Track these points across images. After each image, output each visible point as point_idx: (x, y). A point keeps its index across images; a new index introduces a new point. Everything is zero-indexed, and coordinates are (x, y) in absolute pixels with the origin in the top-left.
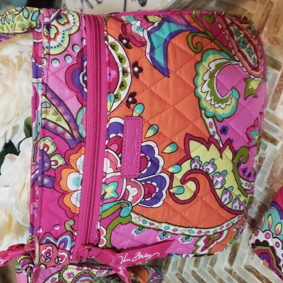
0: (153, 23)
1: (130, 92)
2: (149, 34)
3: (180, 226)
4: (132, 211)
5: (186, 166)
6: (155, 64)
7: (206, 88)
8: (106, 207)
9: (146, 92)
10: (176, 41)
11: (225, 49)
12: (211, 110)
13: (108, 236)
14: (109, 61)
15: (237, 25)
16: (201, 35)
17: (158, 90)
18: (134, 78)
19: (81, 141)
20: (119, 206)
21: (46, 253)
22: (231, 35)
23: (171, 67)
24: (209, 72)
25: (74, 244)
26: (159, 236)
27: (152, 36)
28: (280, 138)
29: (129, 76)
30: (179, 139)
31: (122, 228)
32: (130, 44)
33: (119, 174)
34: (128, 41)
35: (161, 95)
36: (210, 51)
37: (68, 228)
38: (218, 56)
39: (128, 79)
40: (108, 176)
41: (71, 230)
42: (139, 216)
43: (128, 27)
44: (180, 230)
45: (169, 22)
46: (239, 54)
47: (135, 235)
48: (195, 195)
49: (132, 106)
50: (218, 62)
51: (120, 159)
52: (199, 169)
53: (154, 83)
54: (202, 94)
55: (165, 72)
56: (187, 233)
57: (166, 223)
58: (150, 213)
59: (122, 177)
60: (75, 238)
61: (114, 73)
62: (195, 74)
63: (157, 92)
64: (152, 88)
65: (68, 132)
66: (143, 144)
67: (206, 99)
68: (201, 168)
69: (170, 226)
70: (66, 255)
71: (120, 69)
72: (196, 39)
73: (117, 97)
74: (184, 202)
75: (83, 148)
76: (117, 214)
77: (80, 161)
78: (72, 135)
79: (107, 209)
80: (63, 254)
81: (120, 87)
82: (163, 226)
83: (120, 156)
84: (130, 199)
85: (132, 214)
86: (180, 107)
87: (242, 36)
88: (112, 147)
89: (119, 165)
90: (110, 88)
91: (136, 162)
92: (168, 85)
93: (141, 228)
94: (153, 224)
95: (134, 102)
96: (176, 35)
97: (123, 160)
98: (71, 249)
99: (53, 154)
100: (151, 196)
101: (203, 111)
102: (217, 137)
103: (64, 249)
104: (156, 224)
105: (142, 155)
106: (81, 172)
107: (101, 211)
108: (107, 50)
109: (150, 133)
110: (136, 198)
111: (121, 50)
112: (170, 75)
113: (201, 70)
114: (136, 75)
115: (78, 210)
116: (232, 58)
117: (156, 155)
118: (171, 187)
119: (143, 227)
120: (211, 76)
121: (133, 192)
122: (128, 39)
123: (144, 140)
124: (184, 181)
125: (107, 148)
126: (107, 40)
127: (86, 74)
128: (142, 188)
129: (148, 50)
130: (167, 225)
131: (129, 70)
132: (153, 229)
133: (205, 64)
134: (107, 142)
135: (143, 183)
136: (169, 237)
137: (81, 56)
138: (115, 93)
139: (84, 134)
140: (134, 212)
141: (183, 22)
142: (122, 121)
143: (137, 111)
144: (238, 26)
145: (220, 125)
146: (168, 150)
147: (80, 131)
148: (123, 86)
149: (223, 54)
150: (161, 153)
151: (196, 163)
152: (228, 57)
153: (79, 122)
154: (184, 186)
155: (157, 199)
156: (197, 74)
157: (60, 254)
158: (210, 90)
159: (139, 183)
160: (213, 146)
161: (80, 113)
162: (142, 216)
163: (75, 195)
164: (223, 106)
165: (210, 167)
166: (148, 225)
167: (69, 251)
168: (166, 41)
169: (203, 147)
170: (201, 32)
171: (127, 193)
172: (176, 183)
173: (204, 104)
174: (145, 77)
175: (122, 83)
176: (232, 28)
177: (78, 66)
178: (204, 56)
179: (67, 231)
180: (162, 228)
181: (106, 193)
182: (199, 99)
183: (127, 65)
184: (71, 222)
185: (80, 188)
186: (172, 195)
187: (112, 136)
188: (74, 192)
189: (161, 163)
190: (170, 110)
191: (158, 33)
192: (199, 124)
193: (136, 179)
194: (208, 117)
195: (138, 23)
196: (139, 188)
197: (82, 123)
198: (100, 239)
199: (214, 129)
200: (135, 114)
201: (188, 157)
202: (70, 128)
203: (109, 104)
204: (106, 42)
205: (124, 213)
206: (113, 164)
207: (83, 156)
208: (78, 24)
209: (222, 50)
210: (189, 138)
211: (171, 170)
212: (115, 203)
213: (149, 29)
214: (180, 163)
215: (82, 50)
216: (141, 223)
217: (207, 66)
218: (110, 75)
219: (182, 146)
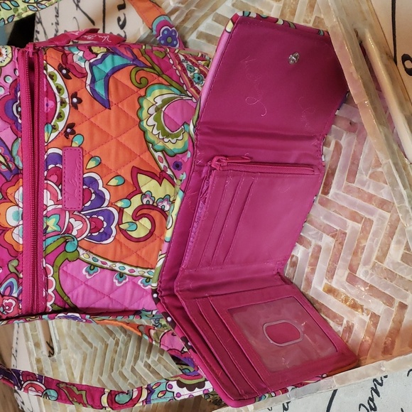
0: (97, 54)
1: (69, 122)
2: (91, 66)
3: (137, 267)
4: (78, 246)
5: (136, 201)
6: (95, 95)
7: (151, 121)
8: (49, 241)
9: (86, 123)
10: (118, 76)
11: (174, 84)
12: (160, 145)
13: (57, 274)
14: (47, 92)
15: (191, 61)
16: (148, 70)
17: (98, 120)
18: (72, 108)
19: (17, 173)
20: (62, 240)
22: (184, 70)
23: (112, 99)
24: (154, 107)
25: (21, 288)
26: (116, 279)
27: (94, 67)
29: (68, 107)
30: (126, 172)
31: (70, 265)
32: (70, 74)
33: (60, 206)
34: (68, 71)
35: (103, 126)
36: (156, 86)
37: (12, 270)
38: (165, 91)
39: (66, 110)
40: (49, 209)
41: (16, 272)
42: (88, 252)
43: (69, 57)
44: (138, 272)
45: (114, 53)
46: (192, 89)
47: (88, 277)
48: (151, 233)
49: (71, 137)
50: (165, 97)
51: (61, 190)
52: (153, 205)
53: (94, 114)
54: (147, 127)
55: (106, 104)
56: (146, 275)
57: (121, 262)
58: (99, 249)
59: (63, 210)
60: (20, 281)
61: (51, 103)
62: (138, 107)
63: (98, 123)
64: (92, 120)
65: (4, 164)
66: (85, 176)
67: (153, 133)
68: (155, 204)
69: (126, 266)
70: (14, 303)
71: (58, 100)
72: (142, 74)
73: (54, 128)
74: (138, 240)
75: (21, 180)
76: (62, 248)
77: (19, 194)
78: (8, 167)
79: (50, 244)
80: (10, 301)
81: (58, 118)
82: (117, 266)
83: (60, 187)
84: (75, 233)
85: (78, 249)
86: (123, 139)
87: (196, 72)
88: (50, 179)
89: (60, 198)
90: (47, 118)
91: (78, 195)
92: (109, 116)
93: (92, 267)
94: (106, 264)
95: (73, 133)
96: (119, 70)
97: (63, 192)
98: (18, 295)
100: (99, 232)
101: (151, 145)
102: (169, 172)
104: (109, 263)
105: (84, 187)
106: (21, 205)
107: (44, 247)
108: (45, 80)
109: (92, 164)
110: (81, 232)
111: (60, 81)
112: (112, 108)
113: (145, 104)
114: (74, 106)
115: (21, 246)
116: (182, 92)
117: (101, 188)
118: (120, 222)
119: (95, 266)
120: (158, 110)
121: (77, 225)
122: (68, 70)
123: (85, 171)
124: (137, 216)
125: (46, 179)
126: (46, 70)
127: (19, 105)
128: (88, 222)
129: (88, 82)
130: (121, 265)
131: (67, 100)
132: (107, 269)
133: (150, 99)
134: (46, 173)
135: (88, 217)
136: (127, 279)
137: (15, 86)
138: (52, 124)
139: (21, 166)
140: (81, 247)
141: (130, 55)
142: (60, 152)
143: (77, 142)
144: (193, 63)
145: (171, 160)
146: (113, 182)
147: (16, 163)
148: (60, 116)
149: (172, 88)
150: (106, 186)
151: (148, 199)
152: (178, 92)
153: (14, 153)
154: (137, 223)
155: (107, 234)
156: (141, 107)
157: (7, 302)
158: (156, 123)
159: (84, 217)
160: (165, 181)
161: (15, 144)
162: (92, 253)
163: (16, 231)
164: (174, 141)
165: (165, 203)
166: (99, 263)
167: (17, 298)
168: (107, 75)
169: (154, 182)
170: (147, 67)
171: (70, 228)
172: (127, 218)
173: (150, 137)
174: (85, 107)
175: (60, 113)
176: (185, 64)
177: (10, 97)
178: (148, 91)
179: (11, 273)
180: (117, 268)
181: (47, 227)
182: (144, 132)
183: (65, 96)
184: (15, 263)
185: (21, 223)
186: (124, 232)
187: (50, 167)
188: (15, 227)
189: (107, 196)
190: (113, 144)
191: (99, 66)
192: (146, 156)
193: (79, 212)
194: (156, 151)
195: (81, 54)
196: (83, 221)
197: (17, 154)
198: (47, 280)
199: (165, 163)
200: (74, 145)
201: (137, 190)
202: (6, 160)
203: (46, 134)
204: (45, 72)
205: (70, 248)
206: (54, 197)
207: (21, 189)
208: (10, 56)
209: (171, 85)
210: (136, 171)
211: (120, 204)
212: (59, 237)
213: (91, 61)
214: (129, 197)
215: (15, 81)
216: (91, 260)
217: (152, 101)
218: (47, 105)
219: (129, 178)
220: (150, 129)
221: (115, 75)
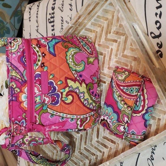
0: (49, 40)
1: (42, 62)
3: (68, 114)
4: (47, 107)
5: (67, 89)
6: (50, 52)
7: (71, 60)
8: (37, 106)
9: (48, 62)
10: (58, 45)
11: (77, 47)
12: (74, 68)
13: (39, 119)
14: (33, 53)
15: (82, 39)
16: (67, 43)
17: (52, 61)
18: (43, 58)
19: (25, 82)
20: (42, 105)
21: (16, 127)
22: (80, 42)
23: (56, 53)
24: (71, 55)
25: (26, 123)
26: (61, 119)
27: (49, 44)
28: (107, 80)
29: (41, 57)
30: (63, 79)
31: (45, 114)
32: (41, 46)
33: (41, 93)
34: (40, 46)
35: (54, 63)
36: (71, 48)
37: (24, 117)
38: (74, 49)
39: (41, 58)
40: (37, 94)
41: (25, 117)
42: (51, 110)
43: (40, 41)
44: (69, 116)
45: (55, 39)
46: (83, 49)
47: (51, 118)
48: (72, 101)
49: (43, 67)
50: (75, 51)
51: (41, 87)
52: (73, 91)
53: (51, 59)
54: (69, 62)
55: (55, 55)
56: (72, 117)
57: (62, 113)
58: (55, 108)
59: (42, 94)
60: (26, 121)
61: (35, 57)
62: (66, 55)
63: (52, 62)
64: (50, 61)
65: (20, 79)
66: (49, 81)
67: (72, 65)
68: (73, 90)
69: (64, 114)
70: (24, 129)
71: (38, 55)
72: (66, 44)
73: (37, 65)
74: (68, 104)
75: (26, 84)
76: (42, 108)
77: (26, 90)
78: (22, 80)
79: (38, 107)
80: (23, 128)
81: (38, 61)
82: (61, 114)
83: (40, 86)
84: (46, 102)
85: (48, 108)
86: (61, 67)
87: (84, 43)
88: (37, 83)
89: (40, 89)
90: (34, 62)
91: (47, 88)
92: (56, 59)
93: (52, 115)
94: (57, 114)
95: (44, 66)
96: (58, 43)
97: (42, 87)
98: (25, 126)
99: (15, 88)
100: (54, 102)
101: (71, 69)
102: (78, 78)
103: (23, 126)
104: (58, 113)
105: (49, 85)
106: (27, 93)
107: (35, 108)
108: (32, 49)
109: (51, 77)
110: (49, 102)
111: (37, 49)
112: (57, 56)
113: (68, 54)
114: (43, 57)
115: (27, 108)
116: (80, 50)
117: (55, 85)
118: (62, 97)
119: (53, 115)
120: (73, 56)
121: (47, 99)
123: (49, 79)
124: (67, 95)
125: (35, 83)
126: (32, 46)
127: (25, 58)
128: (51, 98)
129: (47, 48)
130: (63, 114)
131: (41, 55)
132: (58, 115)
133: (70, 52)
134: (35, 81)
135: (51, 96)
136: (65, 119)
137: (23, 52)
138: (36, 63)
139: (26, 79)
141: (61, 39)
142: (40, 73)
143: (45, 69)
144: (82, 40)
145: (79, 74)
146: (59, 83)
147: (25, 78)
148: (39, 60)
149: (77, 49)
150: (56, 84)
151: (71, 88)
153: (24, 75)
154: (67, 97)
155: (57, 102)
156: (67, 55)
157: (22, 128)
158: (72, 61)
159: (49, 96)
160: (77, 82)
161: (24, 72)
162: (52, 109)
163: (25, 103)
164: (79, 67)
165: (77, 90)
166: (55, 114)
167: (25, 127)
168: (54, 45)
169: (73, 82)
171: (44, 100)
172: (64, 96)
174: (47, 57)
175: (39, 59)
176: (80, 40)
177: (22, 55)
178: (69, 50)
179: (23, 118)
180: (61, 115)
181: (36, 100)
182: (69, 64)
183: (40, 53)
184: (25, 114)
185: (27, 100)
186: (63, 101)
187: (36, 79)
188: (24, 101)
189: (57, 88)
190: (58, 68)
191: (51, 43)
192: (70, 73)
193: (47, 94)
194: (73, 71)
195: (44, 40)
196: (49, 98)
197: (25, 75)
198: (36, 120)
199: (76, 75)
200: (44, 70)
201: (67, 86)
202: (21, 78)
203: (34, 67)
204: (32, 47)
205: (44, 108)
206: (38, 89)
207: (27, 87)
208: (21, 42)
209: (76, 47)
210: (66, 78)
211: (61, 91)
212: (41, 104)
213: (48, 42)
214: (64, 88)
215: (23, 50)
216: (52, 113)
217: (70, 53)
218: (34, 57)
219: (64, 81)
220: (70, 63)
221: (57, 45)
